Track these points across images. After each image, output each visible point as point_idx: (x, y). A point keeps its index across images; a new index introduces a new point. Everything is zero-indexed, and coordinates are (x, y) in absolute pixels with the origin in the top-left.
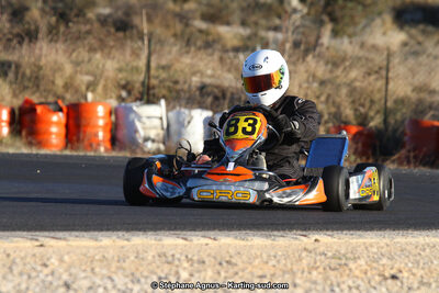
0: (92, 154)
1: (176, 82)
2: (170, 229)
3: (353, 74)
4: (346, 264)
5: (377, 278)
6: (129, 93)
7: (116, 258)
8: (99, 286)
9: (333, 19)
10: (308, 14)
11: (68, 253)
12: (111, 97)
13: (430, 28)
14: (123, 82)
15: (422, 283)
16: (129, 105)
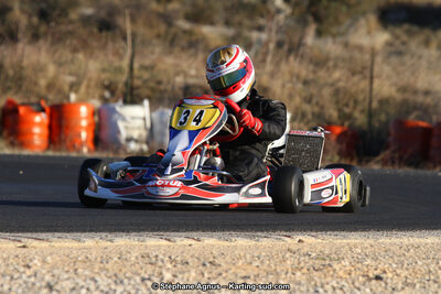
0: (74, 154)
1: (159, 83)
2: (153, 230)
3: (337, 74)
4: (330, 265)
5: (361, 278)
6: (113, 93)
7: (99, 260)
8: (82, 287)
9: (318, 19)
10: (293, 14)
11: (51, 254)
12: (93, 97)
13: (415, 28)
14: (106, 83)
15: (406, 284)
16: (112, 105)
